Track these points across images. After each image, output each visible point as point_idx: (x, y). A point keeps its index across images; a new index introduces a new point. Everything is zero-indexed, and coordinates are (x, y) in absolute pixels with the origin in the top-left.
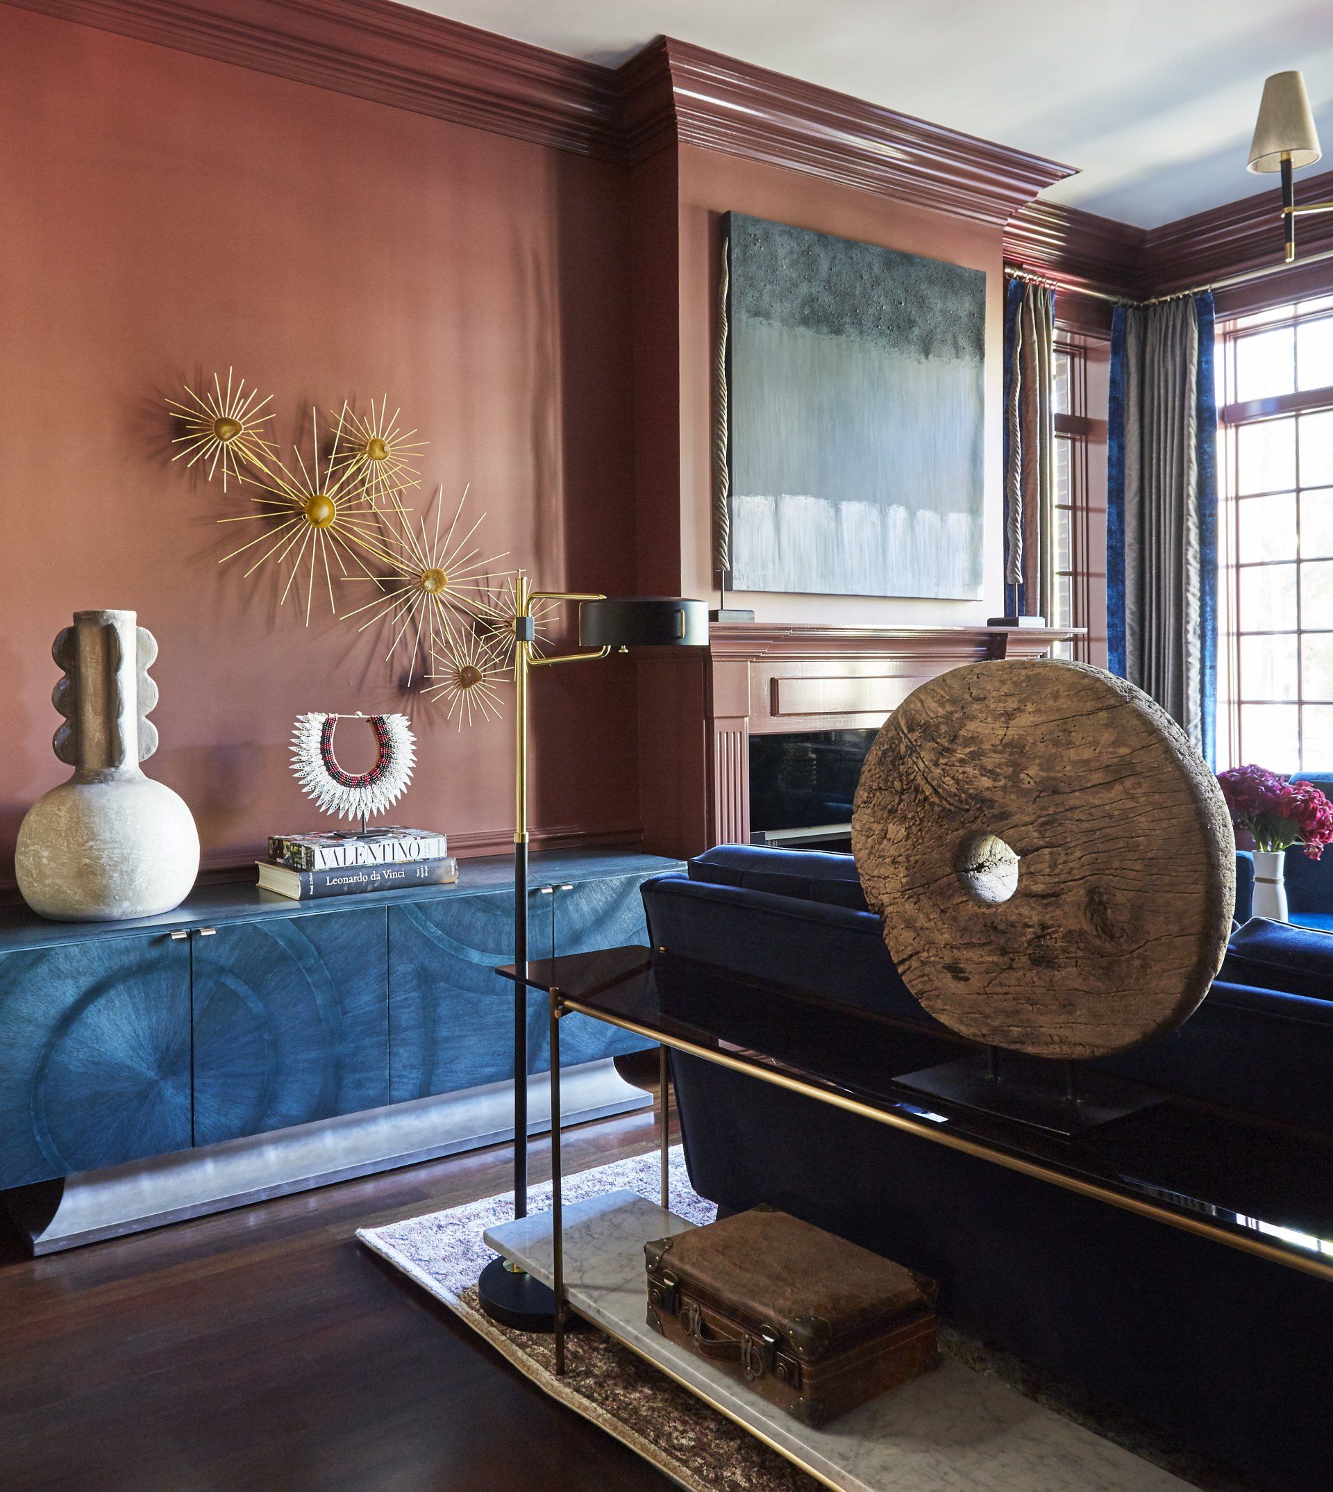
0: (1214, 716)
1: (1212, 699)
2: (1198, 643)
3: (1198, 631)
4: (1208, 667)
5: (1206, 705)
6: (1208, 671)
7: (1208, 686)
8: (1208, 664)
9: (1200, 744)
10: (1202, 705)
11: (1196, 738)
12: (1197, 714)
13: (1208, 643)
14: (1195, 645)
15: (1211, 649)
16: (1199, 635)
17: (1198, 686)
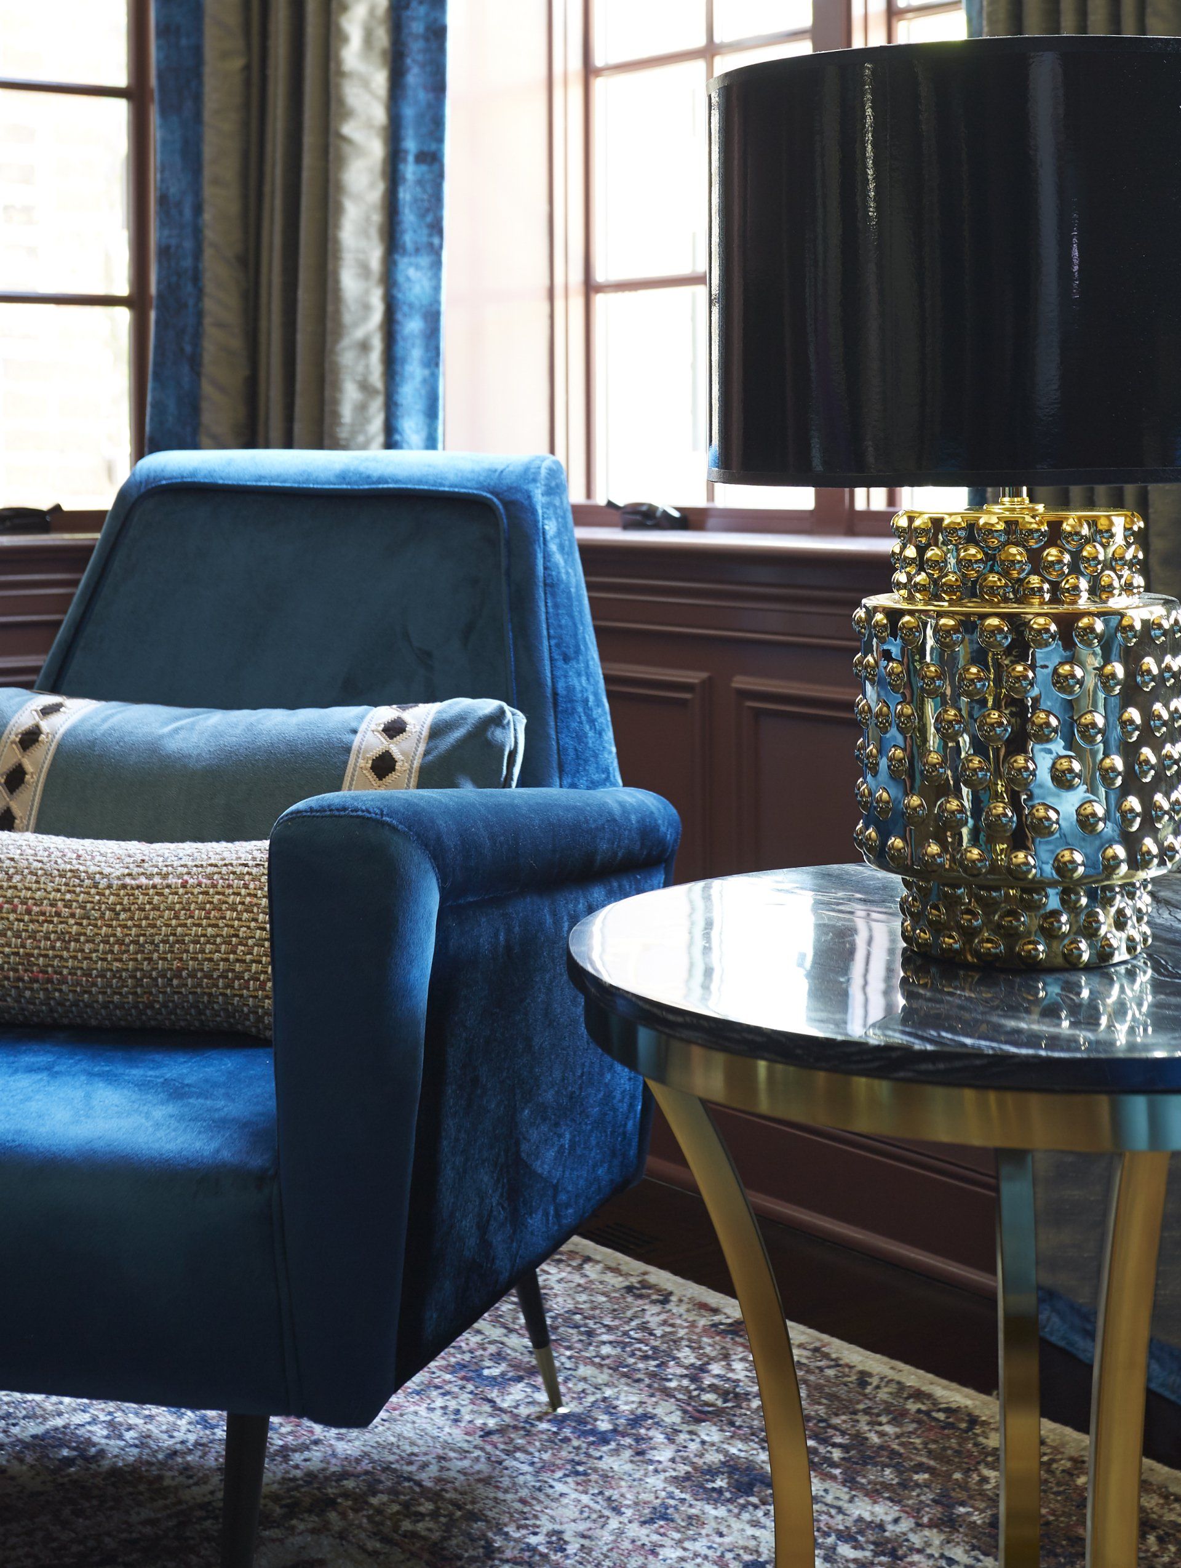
0: (433, 318)
1: (424, 260)
2: (380, 79)
3: (382, 37)
4: (411, 158)
5: (400, 278)
6: (410, 170)
7: (408, 217)
8: (411, 145)
9: (377, 405)
10: (389, 280)
11: (365, 387)
12: (367, 307)
13: (414, 77)
14: (366, 84)
15: (422, 96)
16: (384, 53)
17: (377, 218)
